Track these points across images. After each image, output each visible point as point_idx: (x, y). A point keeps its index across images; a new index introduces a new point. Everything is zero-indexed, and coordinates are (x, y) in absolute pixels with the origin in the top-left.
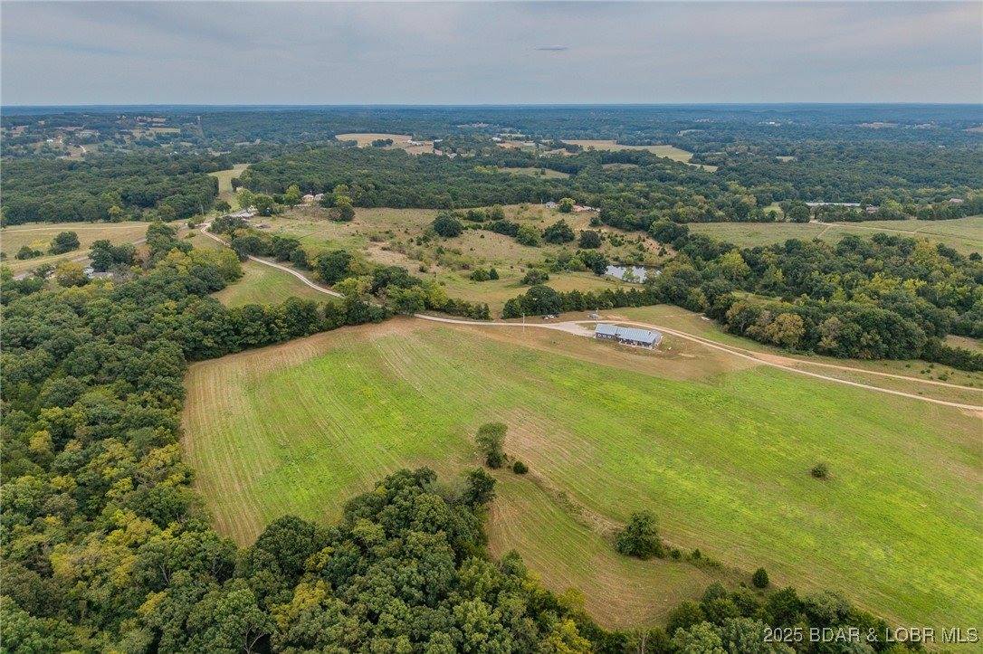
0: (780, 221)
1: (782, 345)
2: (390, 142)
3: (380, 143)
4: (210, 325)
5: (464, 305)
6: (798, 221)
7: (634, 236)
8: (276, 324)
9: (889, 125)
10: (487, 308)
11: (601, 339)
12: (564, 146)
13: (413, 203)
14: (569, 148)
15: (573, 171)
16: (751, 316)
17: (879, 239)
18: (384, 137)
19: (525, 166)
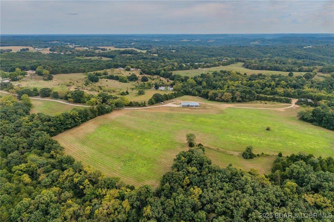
0: (191, 69)
1: (227, 101)
2: (28, 49)
3: (24, 50)
4: (50, 123)
5: (136, 103)
6: (196, 69)
7: (156, 77)
8: (77, 118)
9: (188, 40)
10: (145, 103)
11: (184, 107)
12: (99, 49)
13: (78, 71)
14: (102, 49)
15: (112, 57)
16: (216, 95)
17: (222, 71)
18: (25, 48)
19: (93, 56)
